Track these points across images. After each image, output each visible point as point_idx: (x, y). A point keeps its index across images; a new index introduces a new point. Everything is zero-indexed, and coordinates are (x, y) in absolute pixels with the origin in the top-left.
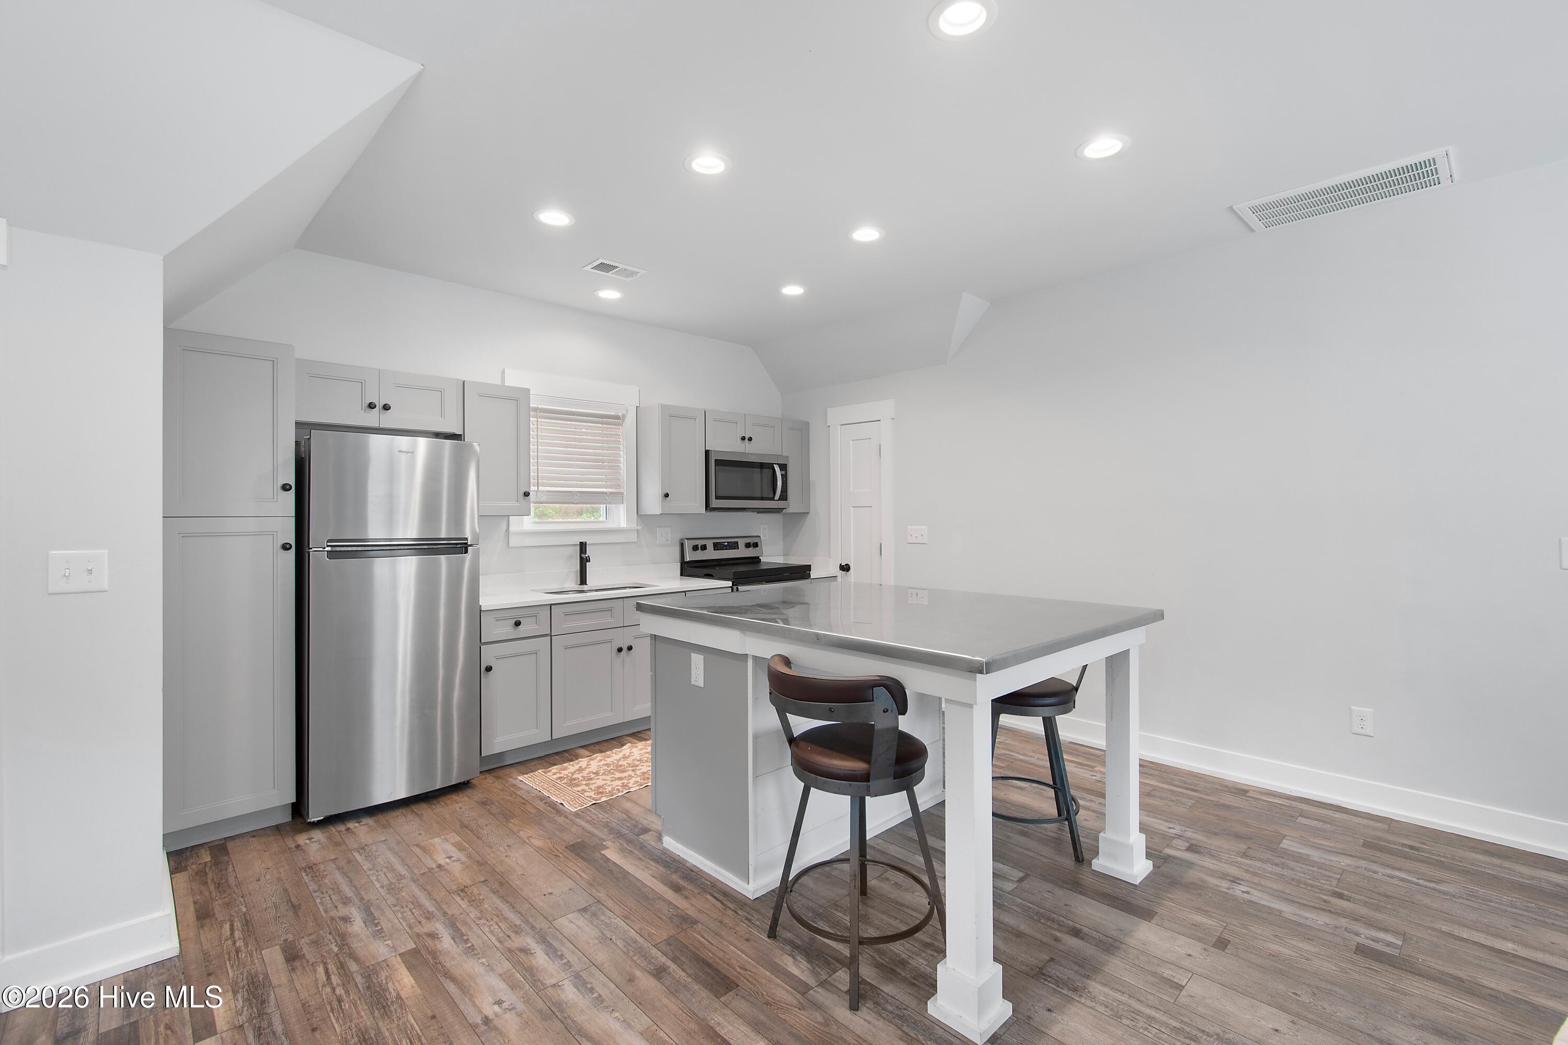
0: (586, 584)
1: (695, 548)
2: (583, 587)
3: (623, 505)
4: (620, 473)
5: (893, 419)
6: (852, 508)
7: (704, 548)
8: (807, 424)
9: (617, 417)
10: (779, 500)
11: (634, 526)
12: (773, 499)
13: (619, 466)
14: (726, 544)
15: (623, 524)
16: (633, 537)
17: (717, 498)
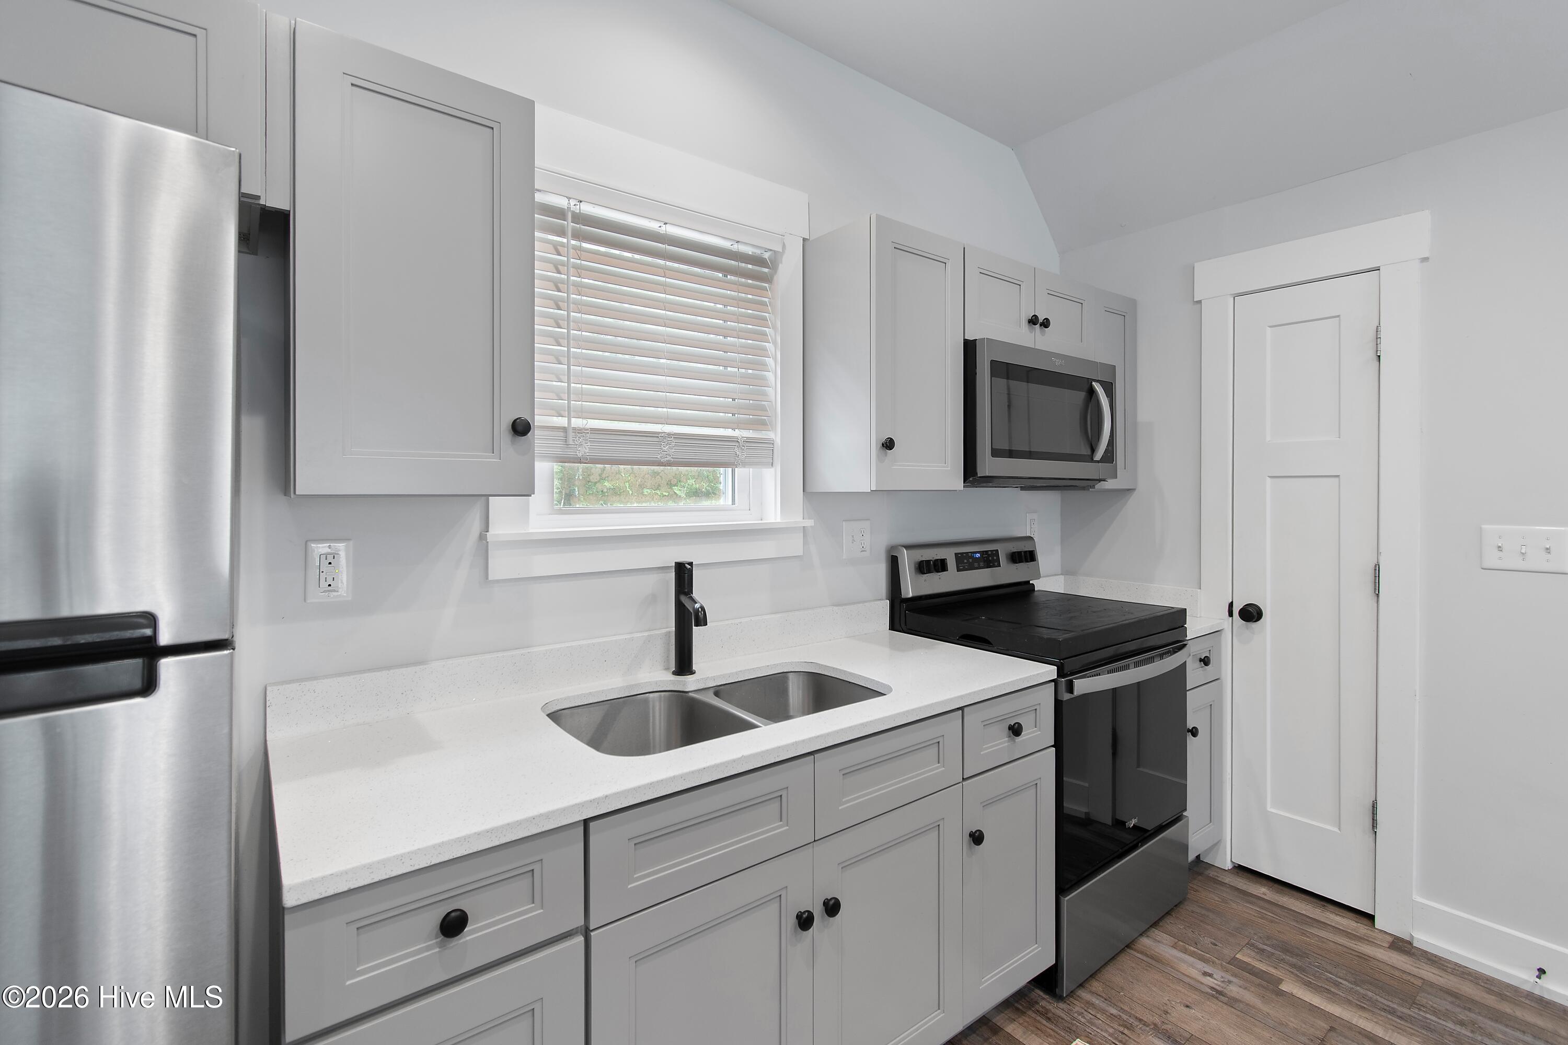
0: (692, 672)
1: (923, 568)
2: (685, 684)
3: (772, 470)
4: (765, 394)
5: (1425, 260)
6: (1269, 479)
7: (940, 566)
8: (1133, 303)
9: (758, 261)
10: (1102, 461)
11: (797, 518)
12: (1091, 460)
13: (764, 378)
14: (978, 555)
15: (773, 515)
16: (794, 546)
17: (996, 453)
